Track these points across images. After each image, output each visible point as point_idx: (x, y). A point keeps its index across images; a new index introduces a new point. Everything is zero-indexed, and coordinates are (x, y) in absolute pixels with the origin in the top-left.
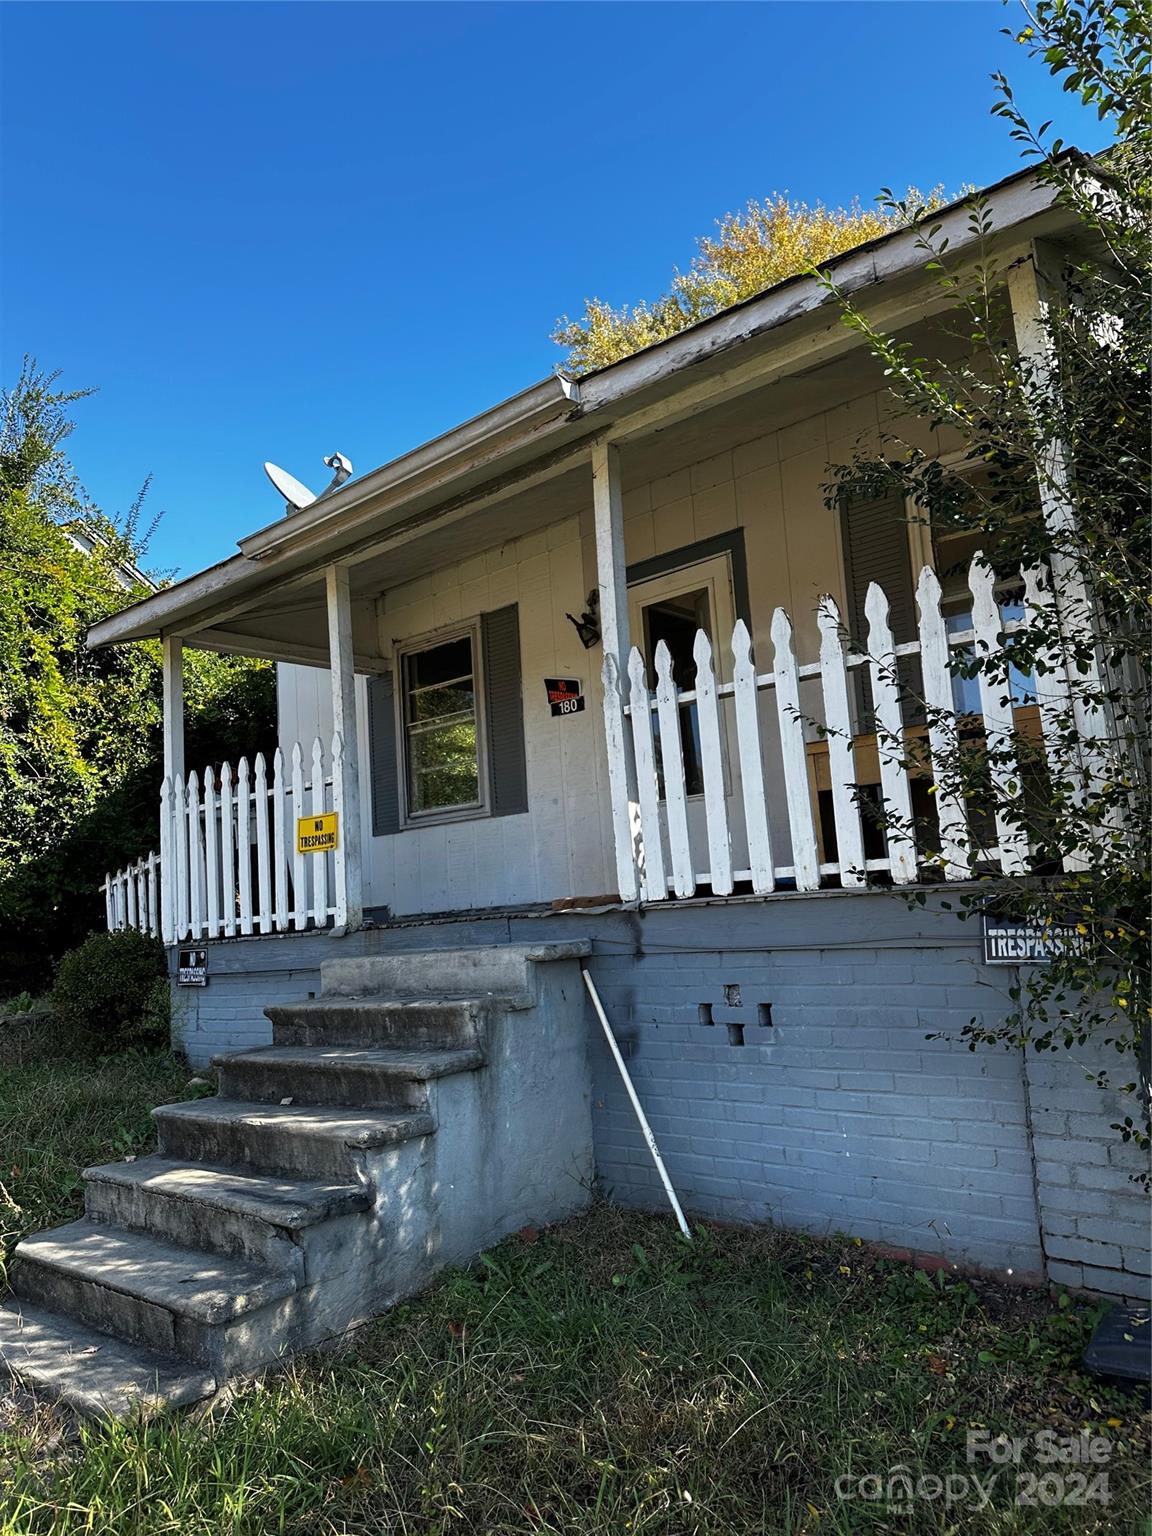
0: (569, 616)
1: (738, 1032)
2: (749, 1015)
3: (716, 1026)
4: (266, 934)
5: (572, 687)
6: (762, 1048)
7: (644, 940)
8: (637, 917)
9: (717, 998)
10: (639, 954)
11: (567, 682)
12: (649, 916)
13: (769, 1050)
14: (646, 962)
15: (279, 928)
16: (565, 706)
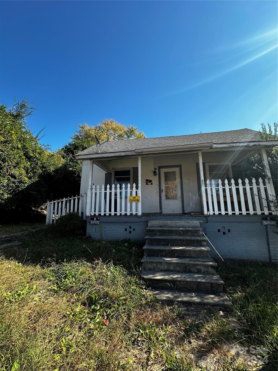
0: (152, 171)
1: (224, 233)
2: (226, 231)
3: (221, 232)
4: (119, 215)
5: (151, 181)
6: (229, 235)
7: (208, 220)
8: (207, 217)
9: (221, 228)
10: (207, 222)
11: (150, 180)
12: (209, 217)
13: (230, 235)
14: (208, 224)
15: (122, 214)
16: (149, 184)
